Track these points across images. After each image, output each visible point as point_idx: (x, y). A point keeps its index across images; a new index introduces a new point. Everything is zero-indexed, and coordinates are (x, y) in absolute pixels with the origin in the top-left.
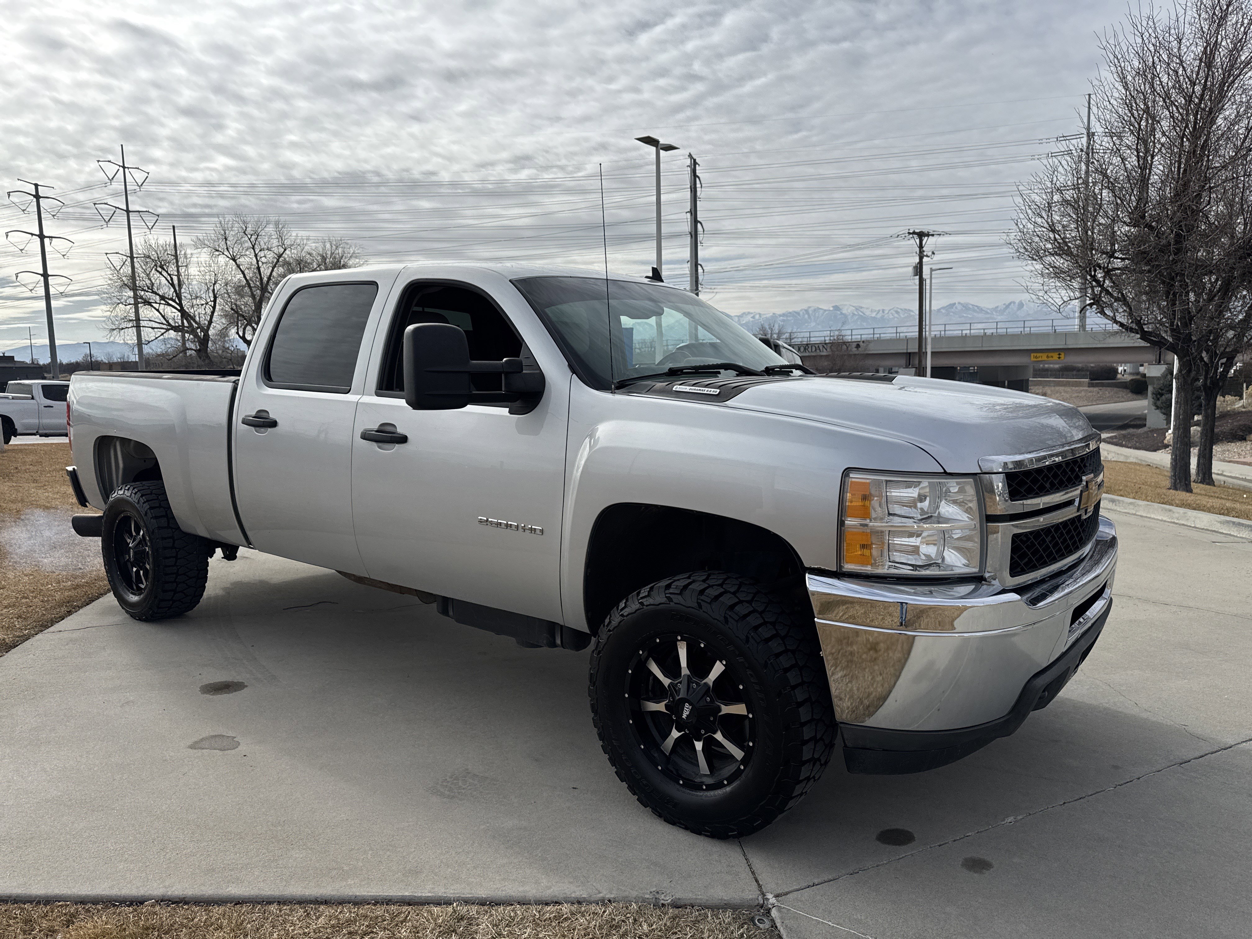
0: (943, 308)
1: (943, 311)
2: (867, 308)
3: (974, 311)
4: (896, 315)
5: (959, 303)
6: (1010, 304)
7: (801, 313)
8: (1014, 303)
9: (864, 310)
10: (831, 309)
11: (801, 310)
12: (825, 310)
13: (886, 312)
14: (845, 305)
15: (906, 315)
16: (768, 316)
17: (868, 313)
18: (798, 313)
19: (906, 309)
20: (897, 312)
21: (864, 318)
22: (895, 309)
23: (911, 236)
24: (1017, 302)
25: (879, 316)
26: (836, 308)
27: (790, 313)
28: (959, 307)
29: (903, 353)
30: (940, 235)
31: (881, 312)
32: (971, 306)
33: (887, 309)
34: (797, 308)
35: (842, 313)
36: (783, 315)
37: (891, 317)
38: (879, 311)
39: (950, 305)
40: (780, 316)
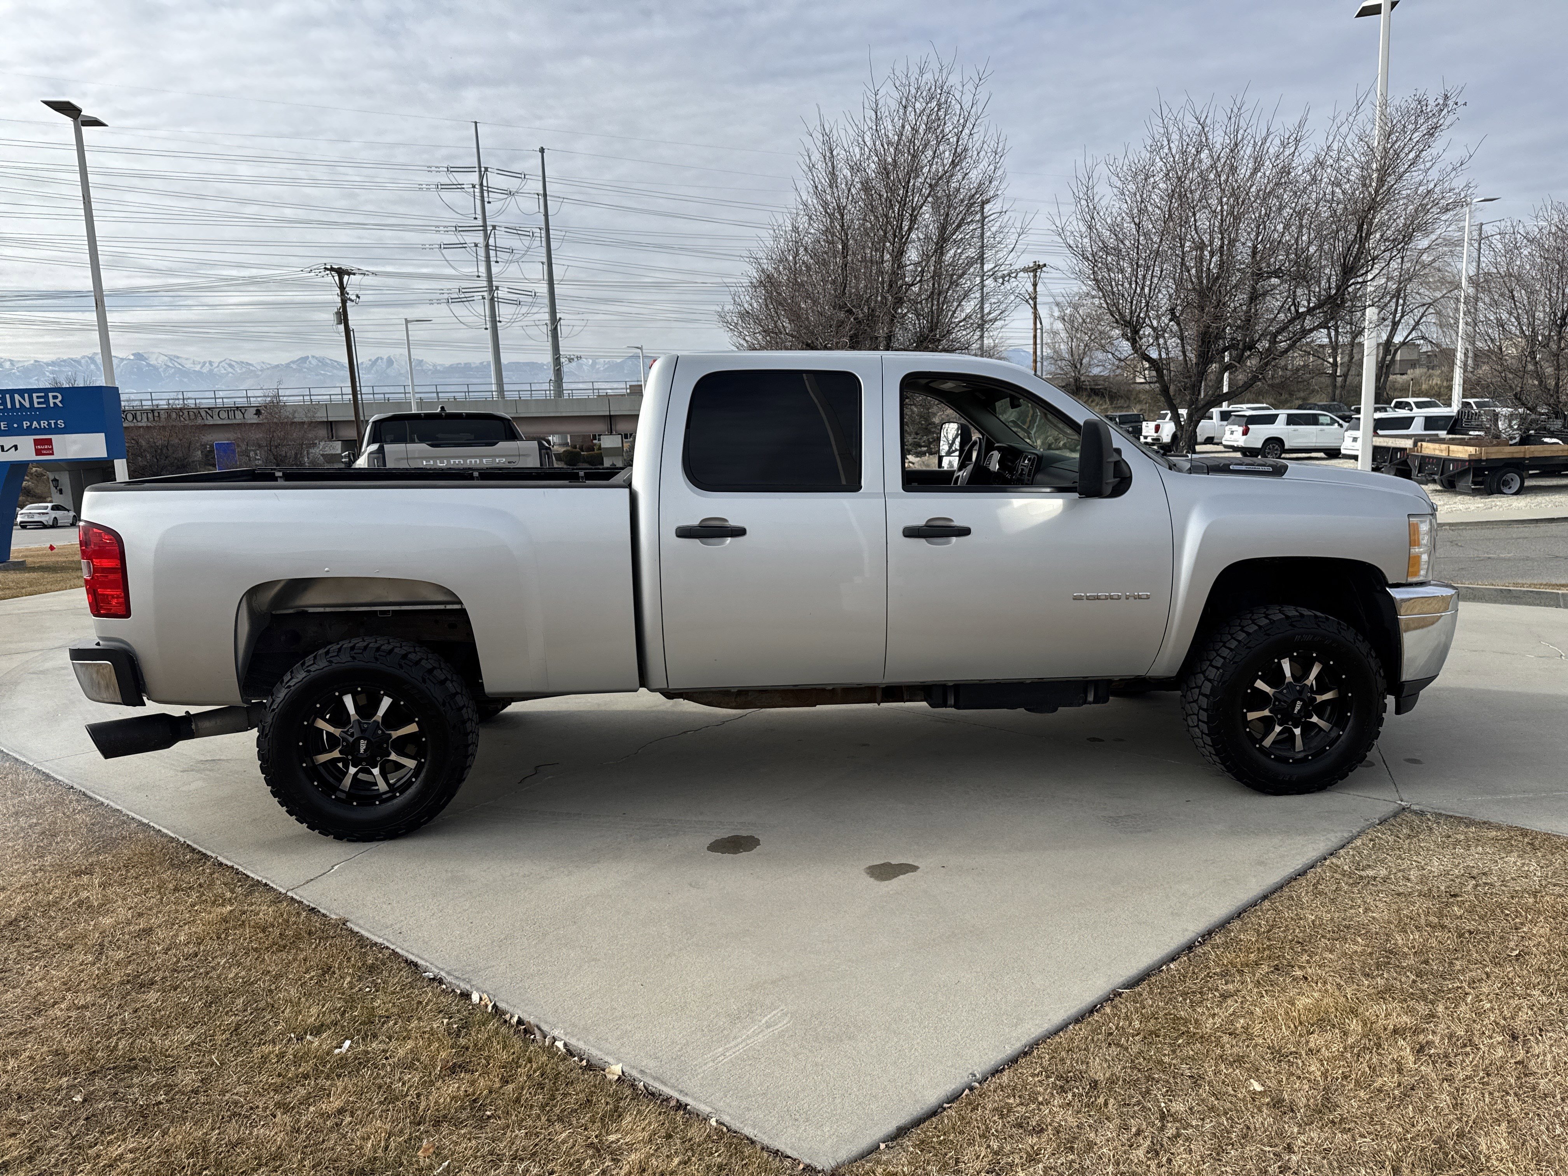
0: (293, 362)
1: (294, 366)
2: (187, 359)
3: (334, 367)
4: (230, 370)
5: (313, 357)
6: (377, 359)
7: (83, 361)
8: (382, 359)
9: (183, 362)
10: (132, 357)
11: (83, 357)
12: (122, 359)
13: (215, 365)
14: (152, 353)
15: (244, 370)
16: (26, 364)
17: (188, 365)
18: (78, 362)
19: (243, 362)
20: (230, 365)
21: (184, 373)
22: (227, 361)
23: (328, 272)
24: (385, 357)
25: (205, 370)
26: (139, 356)
27: (64, 361)
28: (314, 362)
29: (323, 422)
30: (364, 274)
31: (207, 364)
32: (329, 362)
33: (216, 360)
34: (76, 354)
35: (149, 365)
36: (53, 364)
37: (223, 371)
38: (205, 363)
39: (302, 358)
40: (48, 364)
